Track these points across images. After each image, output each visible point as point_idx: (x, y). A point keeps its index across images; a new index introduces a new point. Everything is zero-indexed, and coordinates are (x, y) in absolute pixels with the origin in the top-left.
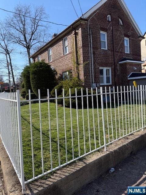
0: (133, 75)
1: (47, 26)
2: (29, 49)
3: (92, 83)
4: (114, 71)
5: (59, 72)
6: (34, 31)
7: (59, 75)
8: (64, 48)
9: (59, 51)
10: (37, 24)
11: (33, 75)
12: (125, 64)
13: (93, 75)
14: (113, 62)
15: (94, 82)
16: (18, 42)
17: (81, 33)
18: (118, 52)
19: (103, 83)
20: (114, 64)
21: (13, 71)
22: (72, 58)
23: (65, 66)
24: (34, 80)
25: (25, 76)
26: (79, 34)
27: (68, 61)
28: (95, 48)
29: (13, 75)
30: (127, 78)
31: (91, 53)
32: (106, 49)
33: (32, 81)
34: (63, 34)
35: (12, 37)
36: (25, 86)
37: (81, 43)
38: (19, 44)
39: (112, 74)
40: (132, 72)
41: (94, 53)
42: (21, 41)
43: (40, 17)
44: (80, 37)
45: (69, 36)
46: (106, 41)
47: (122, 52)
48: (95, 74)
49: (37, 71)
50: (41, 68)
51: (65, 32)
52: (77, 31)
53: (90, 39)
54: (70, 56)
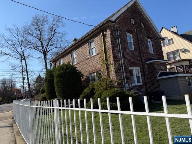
0: (162, 74)
1: (64, 33)
2: (46, 54)
3: (125, 83)
4: (143, 71)
5: (85, 74)
6: (51, 38)
7: (84, 77)
8: (91, 50)
9: (85, 54)
10: (54, 31)
11: (58, 78)
12: (153, 63)
13: (125, 75)
14: (141, 61)
15: (126, 82)
16: (35, 48)
17: (109, 35)
18: (144, 52)
19: (134, 83)
20: (142, 63)
21: (29, 76)
22: (100, 59)
23: (92, 67)
24: (60, 83)
25: (47, 80)
26: (107, 35)
27: (96, 62)
28: (124, 49)
29: (28, 81)
30: (156, 77)
31: (120, 53)
32: (133, 49)
33: (57, 85)
34: (89, 37)
35: (29, 43)
36: (46, 91)
37: (110, 44)
38: (36, 49)
39: (141, 74)
40: (160, 72)
41: (123, 54)
42: (37, 47)
43: (57, 25)
44: (108, 39)
45: (96, 38)
46: (132, 42)
47: (148, 53)
48: (126, 74)
49: (63, 74)
50: (67, 71)
51: (91, 35)
52: (105, 33)
53: (119, 40)
54: (98, 57)
